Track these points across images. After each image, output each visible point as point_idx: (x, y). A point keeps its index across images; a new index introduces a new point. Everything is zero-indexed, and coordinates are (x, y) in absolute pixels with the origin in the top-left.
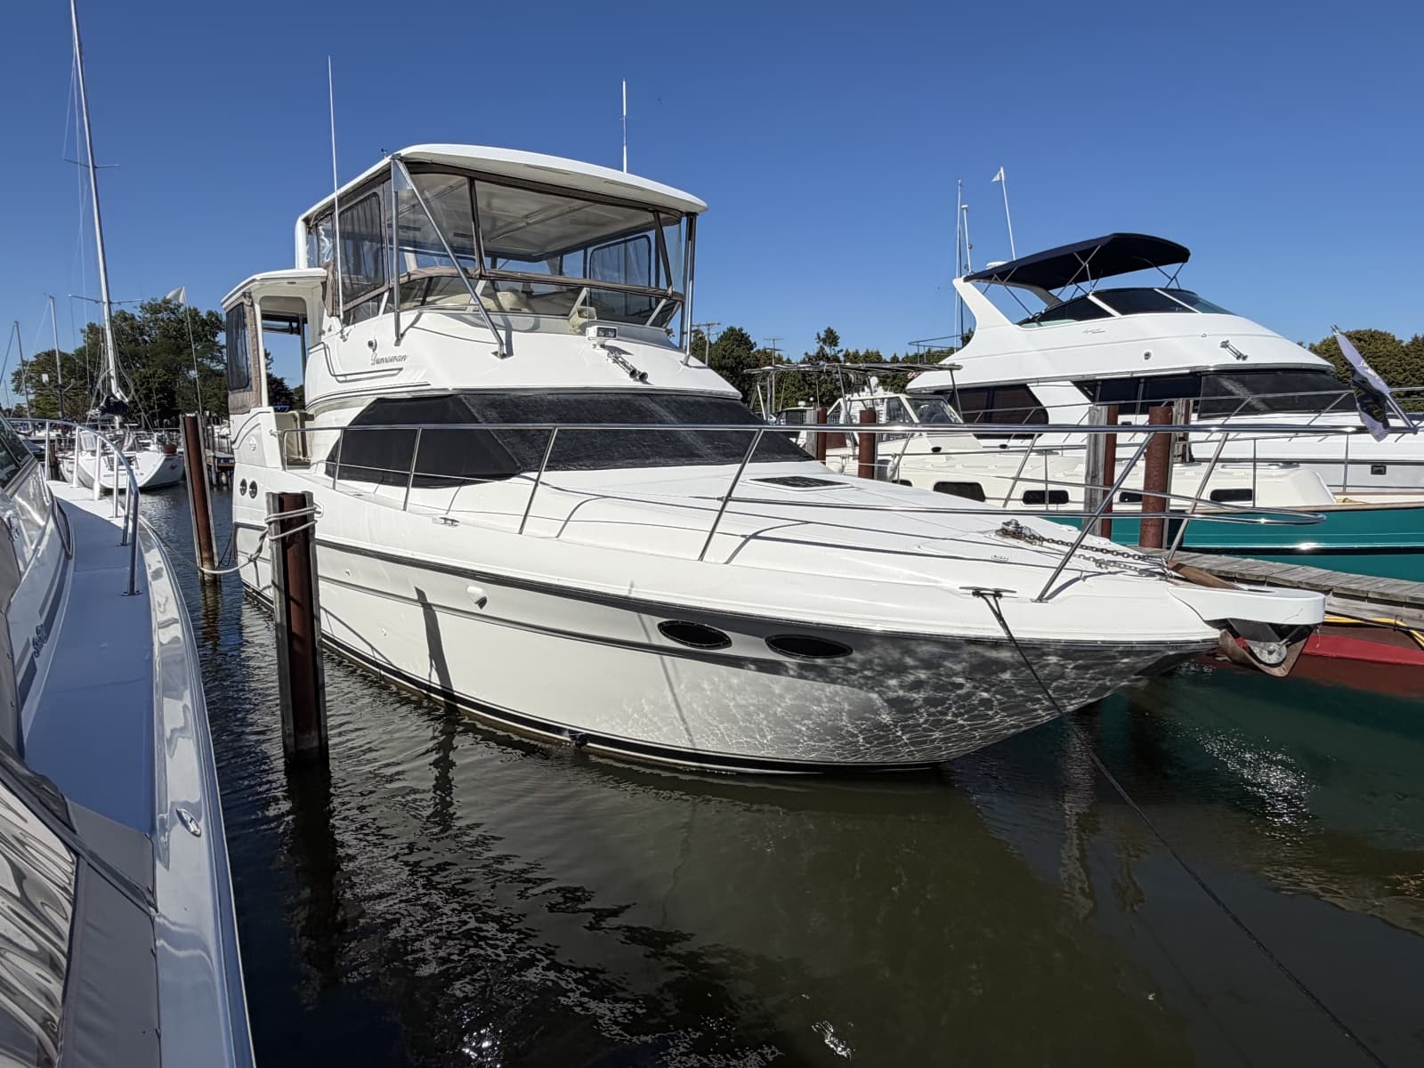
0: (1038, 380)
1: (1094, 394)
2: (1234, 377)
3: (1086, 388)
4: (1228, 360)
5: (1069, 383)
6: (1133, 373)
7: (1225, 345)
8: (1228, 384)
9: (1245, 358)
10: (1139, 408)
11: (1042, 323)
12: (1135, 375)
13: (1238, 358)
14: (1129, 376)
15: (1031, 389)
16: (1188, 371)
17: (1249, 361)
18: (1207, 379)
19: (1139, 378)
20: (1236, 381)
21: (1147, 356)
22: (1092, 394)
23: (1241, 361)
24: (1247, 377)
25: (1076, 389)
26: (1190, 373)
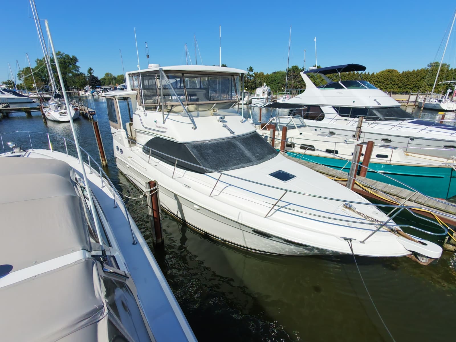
0: (322, 105)
1: (338, 110)
2: (376, 110)
3: (336, 108)
4: (376, 105)
5: (331, 107)
6: (349, 106)
7: (375, 100)
8: (375, 112)
9: (380, 104)
10: (350, 116)
11: (325, 88)
12: (350, 107)
13: (378, 104)
14: (348, 107)
15: (321, 107)
16: (365, 107)
17: (381, 105)
18: (370, 110)
19: (351, 108)
20: (377, 111)
21: (354, 102)
22: (337, 110)
23: (379, 105)
24: (380, 110)
25: (333, 109)
26: (365, 108)
